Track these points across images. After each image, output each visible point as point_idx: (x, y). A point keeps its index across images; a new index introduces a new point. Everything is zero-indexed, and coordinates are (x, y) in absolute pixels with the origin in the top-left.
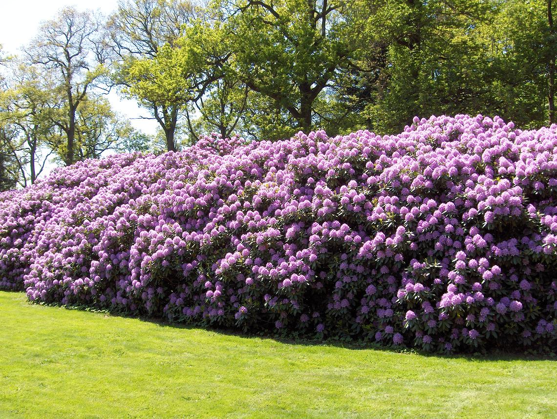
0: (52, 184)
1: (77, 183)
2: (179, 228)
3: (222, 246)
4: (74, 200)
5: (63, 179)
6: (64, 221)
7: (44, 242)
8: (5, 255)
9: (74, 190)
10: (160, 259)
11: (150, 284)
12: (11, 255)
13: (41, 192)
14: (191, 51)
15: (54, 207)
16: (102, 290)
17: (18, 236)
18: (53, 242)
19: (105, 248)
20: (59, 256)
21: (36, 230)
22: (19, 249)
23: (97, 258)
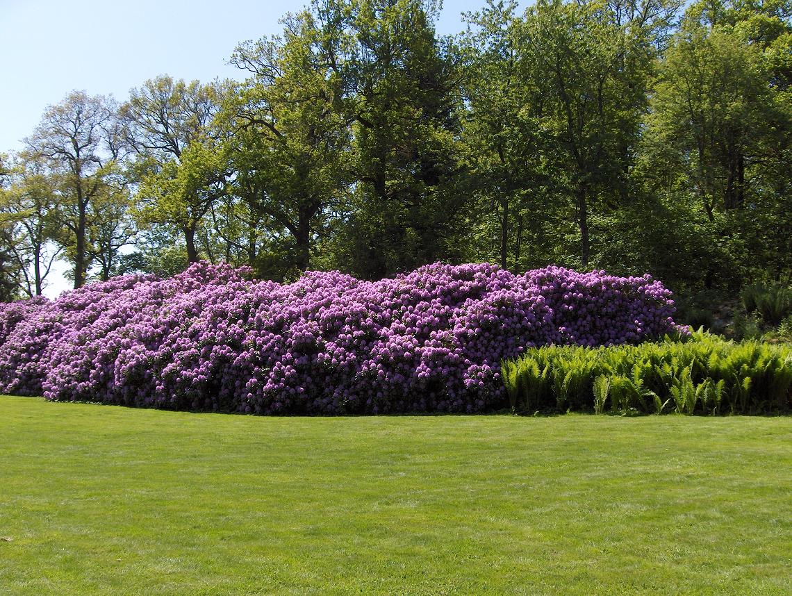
0: (62, 307)
1: (82, 307)
2: (145, 348)
3: (168, 358)
4: (80, 322)
5: (71, 302)
6: (72, 341)
7: (57, 357)
8: (25, 368)
9: (81, 314)
10: (131, 367)
11: (125, 384)
12: (29, 368)
13: (52, 315)
14: (191, 175)
15: (64, 327)
16: (98, 390)
17: (35, 352)
18: (64, 357)
19: (101, 361)
20: (69, 367)
21: (50, 347)
22: (36, 363)
23: (94, 368)
